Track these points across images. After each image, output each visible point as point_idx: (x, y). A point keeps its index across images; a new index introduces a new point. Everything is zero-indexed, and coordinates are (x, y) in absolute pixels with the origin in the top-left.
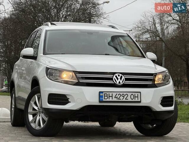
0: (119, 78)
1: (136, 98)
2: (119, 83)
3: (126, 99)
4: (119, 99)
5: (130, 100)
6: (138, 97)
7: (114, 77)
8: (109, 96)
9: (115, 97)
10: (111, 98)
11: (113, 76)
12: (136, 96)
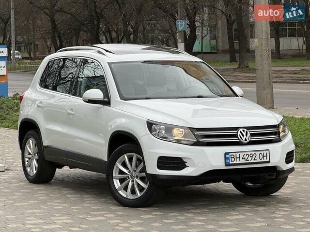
0: (244, 134)
1: (265, 157)
2: (246, 140)
3: (254, 160)
4: (247, 160)
5: (258, 160)
6: (266, 156)
7: (239, 133)
8: (236, 158)
9: (243, 159)
10: (238, 159)
11: (237, 132)
12: (265, 155)
